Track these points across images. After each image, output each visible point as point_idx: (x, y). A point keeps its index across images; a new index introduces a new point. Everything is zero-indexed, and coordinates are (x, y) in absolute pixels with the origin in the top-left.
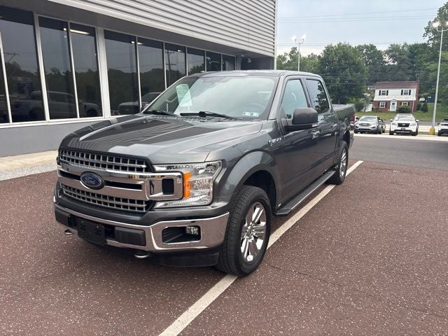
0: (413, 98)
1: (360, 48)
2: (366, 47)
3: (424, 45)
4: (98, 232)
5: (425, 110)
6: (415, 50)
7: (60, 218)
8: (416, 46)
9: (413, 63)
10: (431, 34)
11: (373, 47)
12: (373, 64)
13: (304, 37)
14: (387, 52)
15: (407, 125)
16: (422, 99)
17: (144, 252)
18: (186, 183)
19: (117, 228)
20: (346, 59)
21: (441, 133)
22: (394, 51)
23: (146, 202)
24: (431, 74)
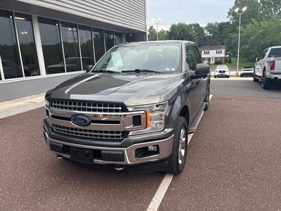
0: (223, 55)
1: (190, 26)
2: (194, 25)
3: (228, 23)
4: (87, 155)
5: (230, 62)
6: (222, 26)
7: (53, 147)
8: (222, 24)
9: (221, 34)
10: (231, 16)
11: (198, 25)
12: (199, 35)
13: (160, 19)
14: (206, 28)
15: (224, 72)
16: (228, 56)
17: (121, 166)
18: (149, 118)
19: (102, 152)
20: (184, 33)
21: (242, 75)
22: (210, 27)
23: (122, 132)
24: (233, 40)
